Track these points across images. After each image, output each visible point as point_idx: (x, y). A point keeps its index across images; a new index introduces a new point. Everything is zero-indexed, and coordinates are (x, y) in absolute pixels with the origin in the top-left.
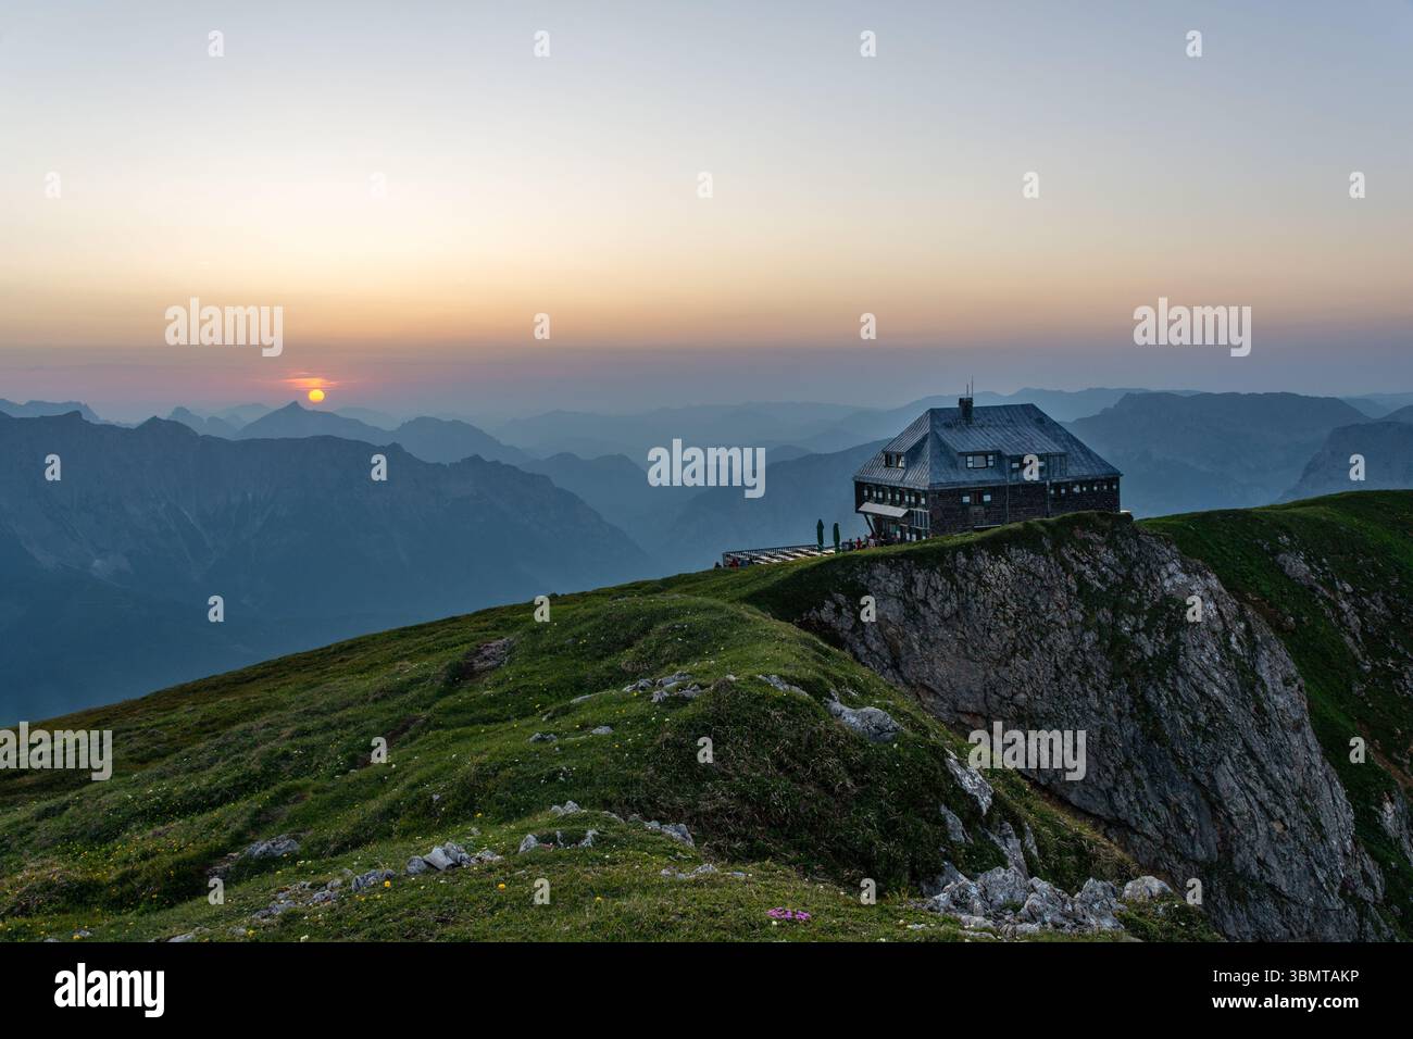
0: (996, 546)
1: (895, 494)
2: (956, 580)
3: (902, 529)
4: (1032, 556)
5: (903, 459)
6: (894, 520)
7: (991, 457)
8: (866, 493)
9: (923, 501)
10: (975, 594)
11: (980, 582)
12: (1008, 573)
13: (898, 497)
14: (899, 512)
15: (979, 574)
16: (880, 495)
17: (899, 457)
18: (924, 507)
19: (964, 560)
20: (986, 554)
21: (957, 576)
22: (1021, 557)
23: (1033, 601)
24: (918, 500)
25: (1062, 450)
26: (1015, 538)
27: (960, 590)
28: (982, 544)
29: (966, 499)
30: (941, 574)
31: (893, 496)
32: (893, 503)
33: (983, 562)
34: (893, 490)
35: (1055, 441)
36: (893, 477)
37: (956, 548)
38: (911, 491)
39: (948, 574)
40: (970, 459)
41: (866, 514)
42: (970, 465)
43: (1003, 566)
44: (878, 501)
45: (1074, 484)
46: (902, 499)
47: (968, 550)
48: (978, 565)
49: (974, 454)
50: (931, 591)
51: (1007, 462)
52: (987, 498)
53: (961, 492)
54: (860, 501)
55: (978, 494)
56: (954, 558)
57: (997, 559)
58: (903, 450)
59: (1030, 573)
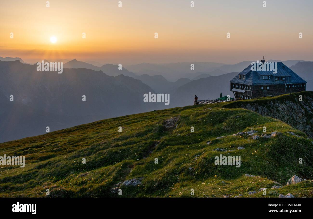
0: (282, 100)
1: (242, 86)
2: (270, 109)
3: (244, 96)
4: (292, 103)
5: (245, 76)
6: (242, 93)
7: (270, 77)
8: (234, 86)
9: (250, 88)
10: (276, 113)
11: (277, 110)
12: (285, 108)
13: (243, 87)
14: (243, 91)
15: (277, 108)
16: (238, 86)
17: (243, 76)
18: (251, 90)
19: (273, 104)
20: (279, 102)
21: (270, 108)
22: (289, 103)
23: (292, 116)
24: (249, 88)
25: (290, 75)
26: (287, 98)
27: (271, 112)
28: (277, 99)
29: (262, 88)
30: (266, 107)
31: (242, 87)
32: (241, 89)
33: (278, 104)
34: (242, 85)
35: (288, 72)
36: (242, 82)
37: (270, 100)
38: (247, 86)
39: (268, 107)
40: (264, 77)
41: (233, 91)
42: (264, 79)
43: (284, 106)
44: (237, 88)
45: (293, 85)
46: (244, 87)
47: (274, 101)
48: (277, 105)
49: (265, 76)
50: (263, 112)
51: (274, 78)
52: (268, 88)
53: (261, 86)
54: (232, 88)
55: (266, 87)
56: (270, 103)
57: (282, 104)
58: (245, 74)
59: (291, 108)
